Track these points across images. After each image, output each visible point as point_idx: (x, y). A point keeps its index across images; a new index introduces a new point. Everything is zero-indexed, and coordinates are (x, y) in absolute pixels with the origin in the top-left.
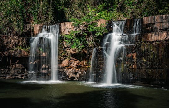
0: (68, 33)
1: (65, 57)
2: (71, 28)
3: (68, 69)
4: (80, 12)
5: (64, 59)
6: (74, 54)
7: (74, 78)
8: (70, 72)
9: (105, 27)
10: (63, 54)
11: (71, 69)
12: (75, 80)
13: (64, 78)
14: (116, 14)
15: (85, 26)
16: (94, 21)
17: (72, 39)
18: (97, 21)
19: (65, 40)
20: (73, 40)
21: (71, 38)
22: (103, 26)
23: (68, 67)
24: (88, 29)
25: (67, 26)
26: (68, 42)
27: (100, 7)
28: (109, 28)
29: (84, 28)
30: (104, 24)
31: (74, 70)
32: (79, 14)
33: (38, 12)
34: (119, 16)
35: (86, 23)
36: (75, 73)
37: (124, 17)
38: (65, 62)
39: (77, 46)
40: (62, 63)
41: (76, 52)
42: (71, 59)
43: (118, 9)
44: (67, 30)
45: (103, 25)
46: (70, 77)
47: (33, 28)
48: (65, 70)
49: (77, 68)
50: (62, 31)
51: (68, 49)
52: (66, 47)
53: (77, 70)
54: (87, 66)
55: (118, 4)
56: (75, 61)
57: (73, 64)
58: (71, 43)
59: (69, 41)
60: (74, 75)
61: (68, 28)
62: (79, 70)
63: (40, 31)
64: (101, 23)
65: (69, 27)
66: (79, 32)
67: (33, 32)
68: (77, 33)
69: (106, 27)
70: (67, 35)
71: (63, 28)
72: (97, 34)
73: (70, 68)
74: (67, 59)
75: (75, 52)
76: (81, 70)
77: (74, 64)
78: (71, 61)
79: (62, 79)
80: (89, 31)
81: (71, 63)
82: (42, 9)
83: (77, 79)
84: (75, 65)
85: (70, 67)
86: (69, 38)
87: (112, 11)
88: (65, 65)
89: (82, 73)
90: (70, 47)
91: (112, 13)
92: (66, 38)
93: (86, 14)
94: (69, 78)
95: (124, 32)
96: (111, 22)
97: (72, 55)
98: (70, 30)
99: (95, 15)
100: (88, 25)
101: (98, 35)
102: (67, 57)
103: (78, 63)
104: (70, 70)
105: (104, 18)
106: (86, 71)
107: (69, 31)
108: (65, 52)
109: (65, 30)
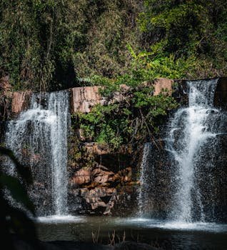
0: (88, 110)
1: (82, 163)
2: (94, 98)
3: (90, 189)
4: (110, 60)
5: (80, 168)
6: (102, 155)
7: (103, 209)
8: (93, 196)
9: (170, 95)
10: (78, 156)
11: (97, 189)
12: (105, 213)
13: (81, 210)
14: (193, 63)
15: (125, 95)
16: (145, 83)
17: (98, 124)
18: (152, 82)
19: (82, 126)
20: (100, 126)
21: (96, 122)
22: (165, 93)
23: (90, 184)
24: (133, 100)
25: (85, 94)
26: (88, 130)
27: (157, 47)
28: (180, 97)
29: (124, 98)
30: (169, 88)
31: (103, 191)
32: (108, 64)
33: (23, 66)
34: (203, 67)
35: (127, 88)
36: (106, 199)
37: (214, 67)
38: (83, 175)
39: (108, 139)
40: (76, 177)
41: (106, 150)
42: (95, 167)
43: (199, 51)
44: (86, 104)
45: (166, 91)
46: (93, 208)
47: (11, 100)
48: (83, 191)
49: (109, 187)
50: (76, 105)
51: (88, 144)
52: (84, 141)
53: (110, 190)
54: (132, 183)
55: (199, 40)
56: (105, 170)
57: (99, 178)
58: (95, 131)
59: (91, 128)
60: (103, 204)
61: (89, 99)
62: (115, 191)
63: (27, 105)
64: (163, 86)
65: (90, 97)
66: (113, 108)
67: (10, 108)
68: (108, 110)
69: (173, 95)
70: (87, 113)
71: (77, 98)
72: (154, 112)
73: (93, 188)
74: (86, 168)
75: (103, 152)
76: (118, 191)
77: (103, 178)
78: (96, 171)
79: (77, 213)
80: (137, 105)
81: (95, 176)
82: (31, 60)
83: (109, 212)
84: (105, 180)
85: (92, 185)
86: (91, 120)
87: (186, 55)
88: (82, 180)
89: (121, 198)
90: (92, 141)
91: (185, 60)
92: (84, 121)
93: (122, 63)
94: (93, 210)
95: (215, 105)
96: (184, 82)
97: (97, 158)
98: (92, 104)
99: (146, 65)
100: (134, 91)
101: (157, 113)
102: (87, 161)
103: (112, 176)
104: (93, 192)
105: (168, 74)
106: (129, 193)
107: (90, 107)
108: (83, 152)
109: (81, 103)
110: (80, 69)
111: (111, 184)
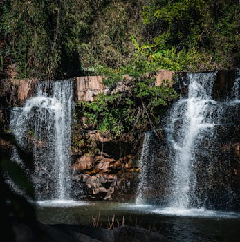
0: (92, 99)
1: (85, 149)
2: (98, 87)
3: (91, 175)
4: (114, 51)
5: (83, 154)
6: (104, 142)
7: (104, 194)
8: (94, 182)
9: (171, 86)
10: (81, 143)
11: (98, 175)
12: (105, 199)
13: (82, 195)
14: (194, 55)
15: (128, 85)
16: (147, 74)
17: (101, 112)
18: (154, 73)
19: (85, 114)
20: (103, 114)
21: (99, 110)
22: (166, 84)
23: (92, 170)
24: (136, 90)
25: (90, 83)
26: (91, 118)
27: (160, 40)
28: (180, 89)
29: (127, 88)
30: (170, 79)
31: (104, 177)
32: (112, 55)
33: (29, 54)
34: (203, 60)
35: (130, 78)
36: (107, 185)
37: (213, 60)
38: (86, 161)
39: (110, 127)
40: (78, 163)
41: (108, 138)
42: (97, 154)
43: (200, 44)
44: (90, 93)
45: (167, 82)
46: (94, 193)
47: (17, 87)
48: (85, 176)
49: (111, 173)
50: (80, 94)
51: (91, 132)
52: (87, 129)
53: (111, 177)
54: (132, 170)
56: (105, 157)
57: (101, 164)
58: (98, 119)
59: (95, 116)
60: (103, 189)
61: (93, 88)
62: (115, 177)
63: (33, 93)
64: (164, 77)
66: (116, 97)
67: (16, 95)
68: (111, 99)
69: (173, 86)
70: (90, 102)
71: (81, 87)
72: (155, 102)
73: (95, 174)
74: (88, 154)
75: (106, 140)
76: (119, 178)
77: (105, 165)
78: (98, 157)
79: (78, 198)
80: (139, 96)
81: (97, 163)
82: (38, 48)
83: (109, 197)
84: (107, 167)
85: (94, 172)
86: (94, 109)
87: (187, 47)
88: (84, 166)
89: (122, 184)
90: (95, 129)
91: (186, 53)
92: (87, 110)
93: (126, 55)
94: (93, 195)
95: (214, 97)
96: (185, 74)
97: (99, 145)
98: (96, 93)
99: (148, 56)
100: (137, 81)
101: (158, 104)
102: (90, 148)
103: (113, 163)
104: (94, 177)
105: (169, 66)
106: (129, 179)
107: (94, 96)
108: (85, 139)
109: (85, 92)
110: (85, 59)
111: (112, 171)
